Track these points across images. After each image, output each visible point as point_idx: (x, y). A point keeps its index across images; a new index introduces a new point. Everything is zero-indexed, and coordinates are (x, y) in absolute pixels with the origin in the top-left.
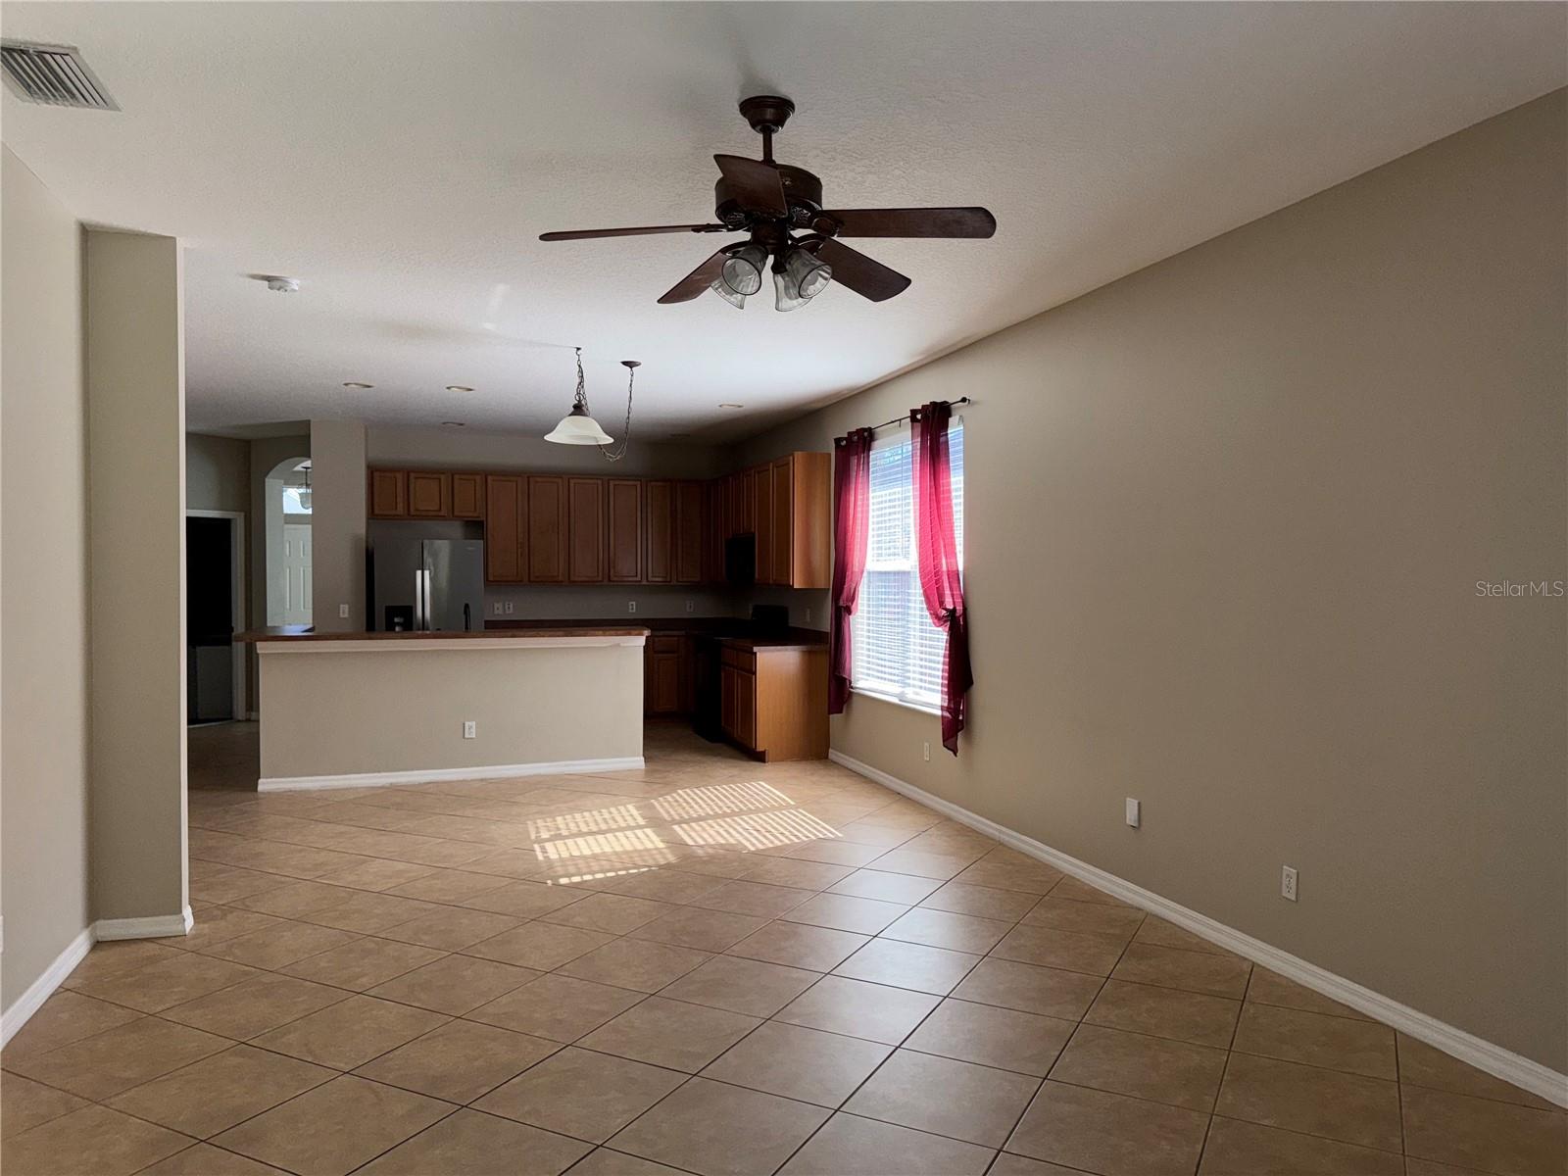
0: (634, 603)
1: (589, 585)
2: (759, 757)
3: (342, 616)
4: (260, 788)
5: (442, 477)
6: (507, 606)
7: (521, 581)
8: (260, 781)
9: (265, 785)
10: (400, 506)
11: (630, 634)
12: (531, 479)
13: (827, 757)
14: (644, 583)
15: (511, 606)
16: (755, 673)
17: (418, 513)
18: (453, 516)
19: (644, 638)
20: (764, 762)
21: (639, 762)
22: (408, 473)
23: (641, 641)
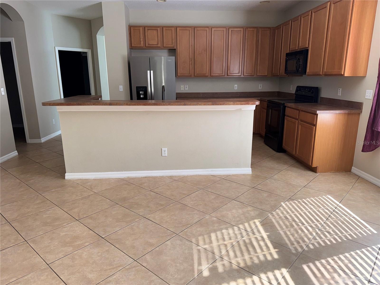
0: (237, 85)
1: (219, 78)
2: (314, 170)
3: (120, 90)
4: (66, 177)
5: (158, 29)
6: (185, 87)
7: (191, 76)
8: (66, 174)
9: (68, 176)
10: (142, 42)
11: (248, 104)
12: (195, 29)
13: (349, 170)
14: (242, 76)
15: (187, 87)
16: (315, 125)
17: (149, 46)
18: (163, 48)
19: (255, 106)
20: (316, 173)
21: (248, 171)
22: (145, 28)
23: (253, 107)
